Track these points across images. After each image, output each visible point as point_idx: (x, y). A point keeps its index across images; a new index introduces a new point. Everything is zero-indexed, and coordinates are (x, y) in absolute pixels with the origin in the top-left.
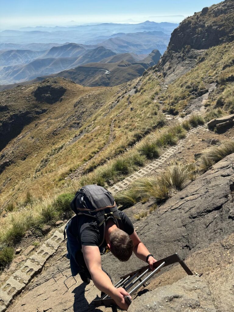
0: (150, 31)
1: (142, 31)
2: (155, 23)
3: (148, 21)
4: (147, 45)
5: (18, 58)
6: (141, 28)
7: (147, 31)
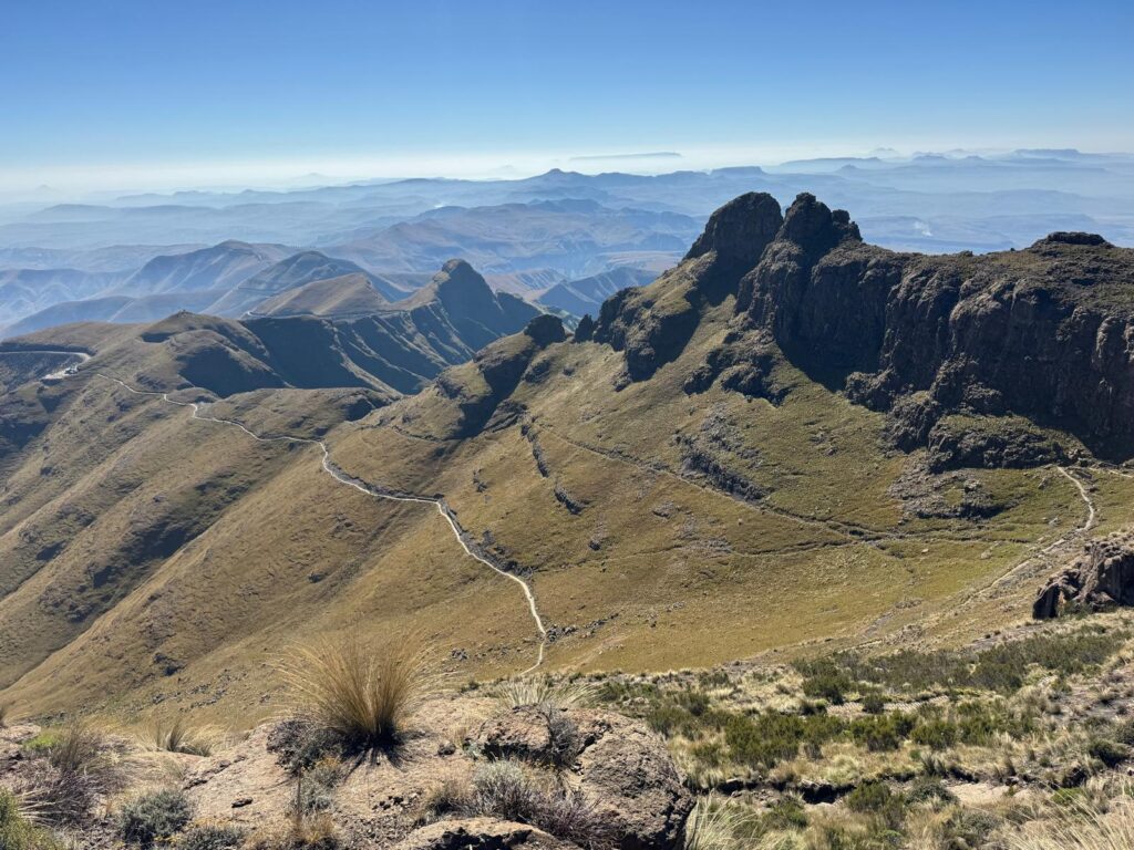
0: (550, 200)
1: (526, 201)
2: (580, 175)
3: (556, 172)
4: (531, 243)
5: (23, 298)
6: (530, 192)
7: (543, 199)
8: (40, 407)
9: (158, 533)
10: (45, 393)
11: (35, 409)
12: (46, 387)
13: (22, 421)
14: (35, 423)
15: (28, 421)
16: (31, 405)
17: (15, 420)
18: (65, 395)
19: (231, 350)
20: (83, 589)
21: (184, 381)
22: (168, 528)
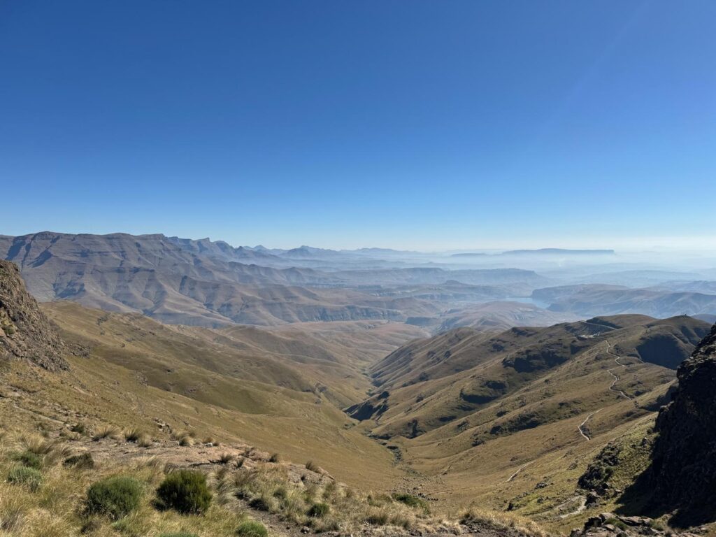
8: (569, 350)
9: (528, 419)
10: (575, 344)
11: (566, 350)
12: (577, 340)
13: (556, 354)
14: (562, 357)
15: (559, 355)
16: (565, 347)
17: (554, 353)
18: (584, 347)
19: (681, 342)
20: (485, 432)
21: (636, 352)
22: (532, 419)
